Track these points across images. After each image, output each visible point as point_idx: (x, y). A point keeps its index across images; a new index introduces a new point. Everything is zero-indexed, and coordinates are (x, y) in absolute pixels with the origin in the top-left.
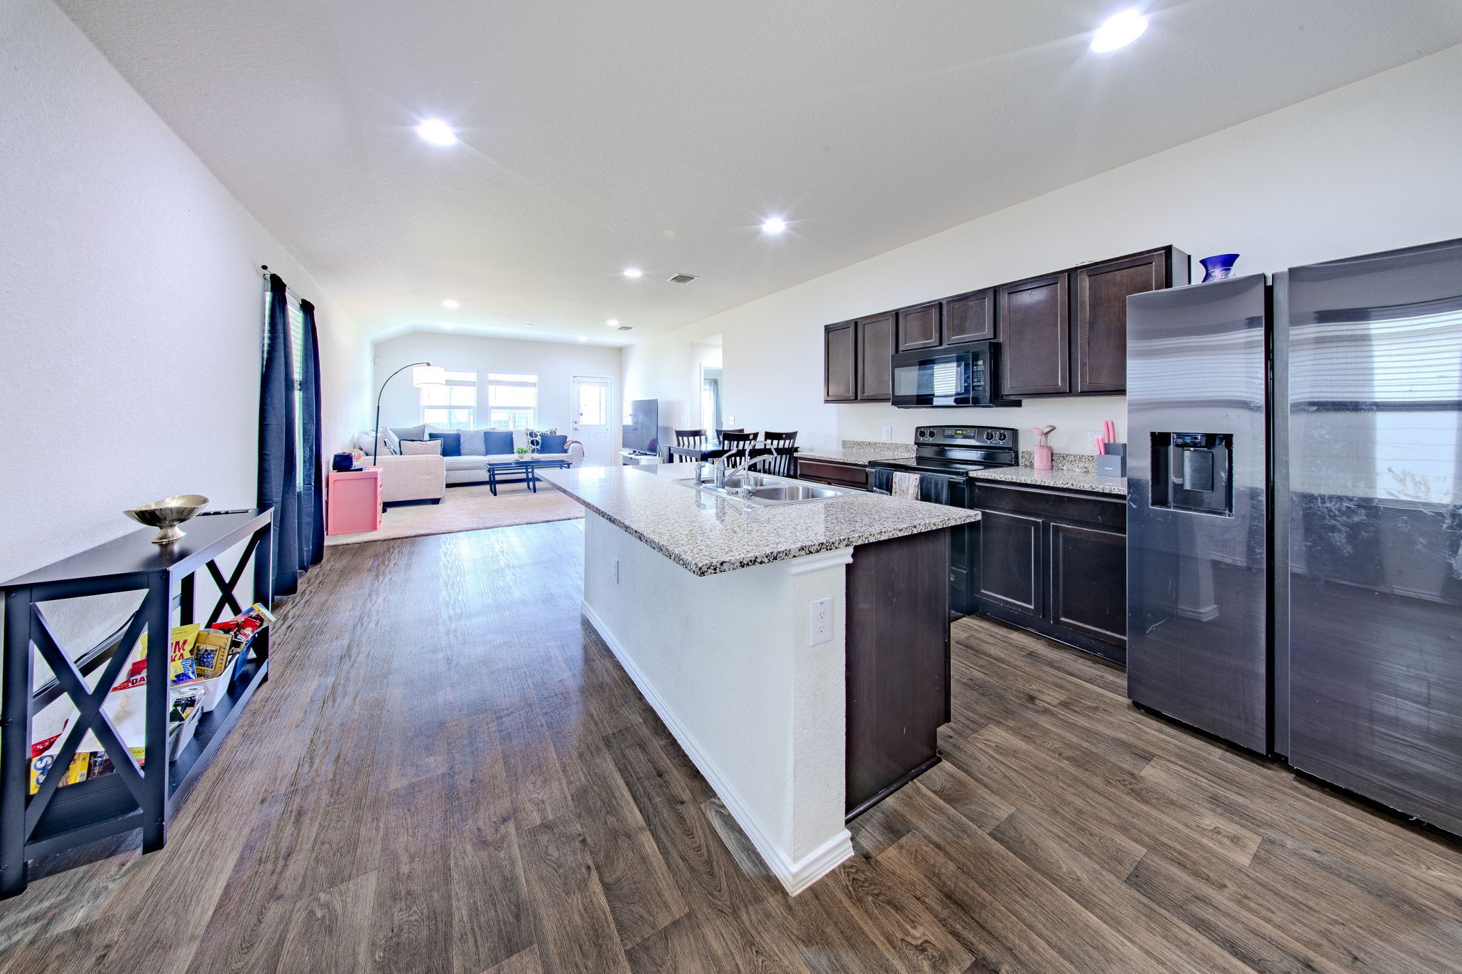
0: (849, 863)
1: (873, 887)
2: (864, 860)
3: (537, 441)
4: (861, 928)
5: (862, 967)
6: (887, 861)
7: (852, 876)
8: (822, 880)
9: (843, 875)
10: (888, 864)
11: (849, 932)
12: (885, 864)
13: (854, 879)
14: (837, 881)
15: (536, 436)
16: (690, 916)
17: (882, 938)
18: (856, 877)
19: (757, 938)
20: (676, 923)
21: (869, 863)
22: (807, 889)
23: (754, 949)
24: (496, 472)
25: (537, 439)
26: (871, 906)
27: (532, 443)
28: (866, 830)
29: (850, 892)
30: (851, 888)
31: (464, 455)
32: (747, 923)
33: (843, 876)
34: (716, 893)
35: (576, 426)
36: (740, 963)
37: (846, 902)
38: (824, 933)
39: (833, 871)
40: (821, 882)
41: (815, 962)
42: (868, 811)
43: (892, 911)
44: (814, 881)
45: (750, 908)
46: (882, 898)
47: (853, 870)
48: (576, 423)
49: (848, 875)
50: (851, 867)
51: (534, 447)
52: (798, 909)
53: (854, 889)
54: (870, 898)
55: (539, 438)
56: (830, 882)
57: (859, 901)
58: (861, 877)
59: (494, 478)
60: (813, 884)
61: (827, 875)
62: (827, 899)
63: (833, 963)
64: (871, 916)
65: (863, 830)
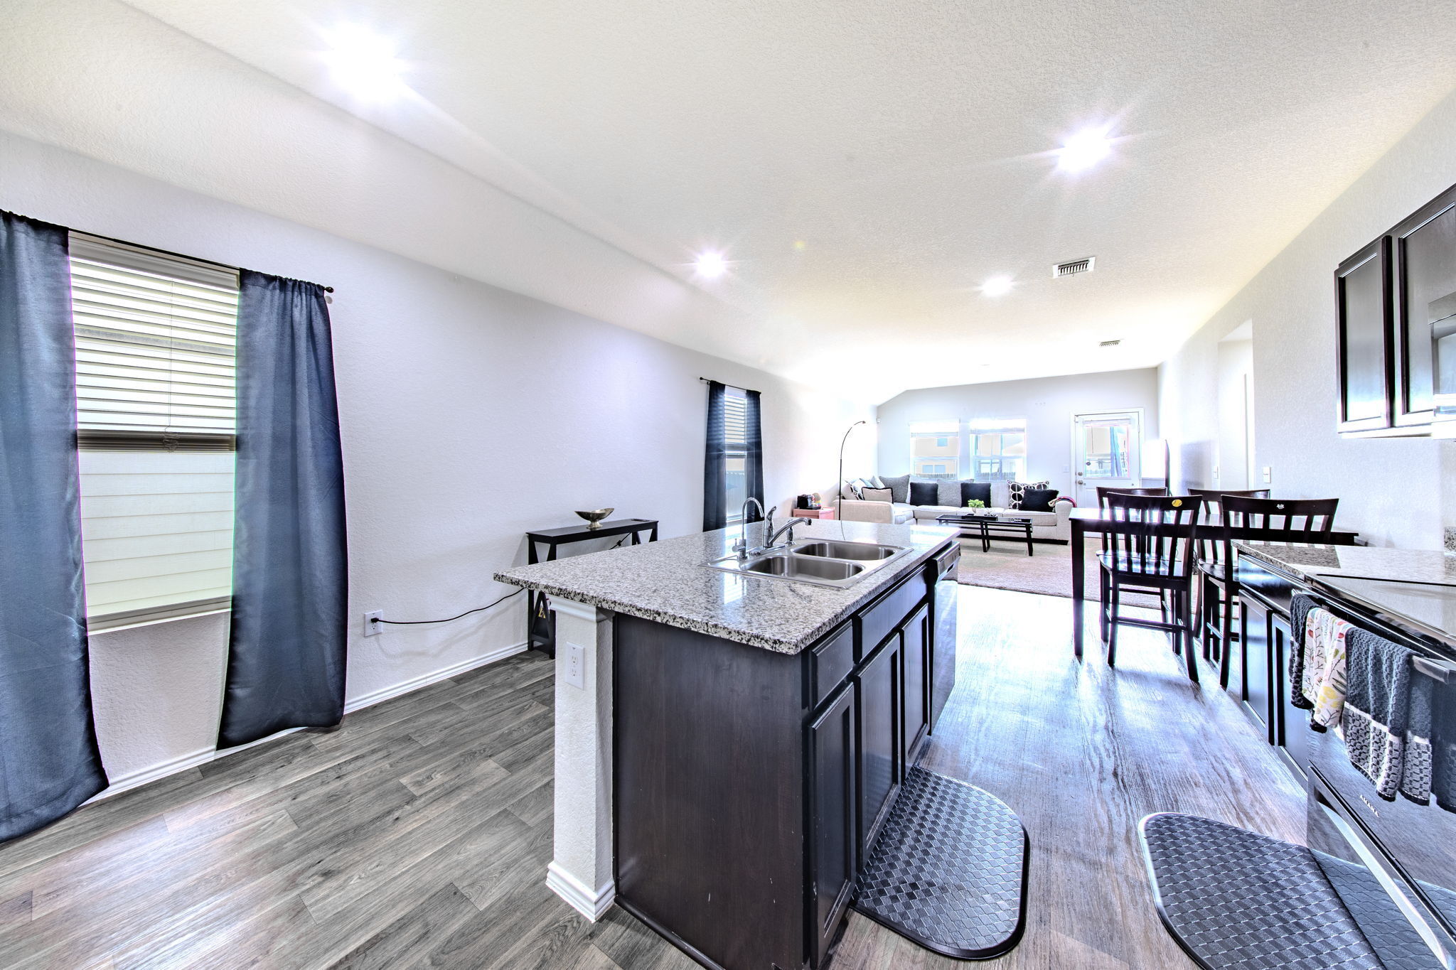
0: (582, 919)
1: (559, 944)
2: (588, 933)
3: (1019, 495)
4: (520, 938)
5: (487, 944)
6: (590, 955)
7: (569, 924)
8: (564, 901)
9: (570, 917)
10: (586, 956)
11: (516, 929)
12: (587, 953)
13: (566, 926)
14: (562, 913)
15: (1019, 489)
16: (530, 828)
17: (510, 957)
18: (568, 928)
19: (512, 869)
20: (524, 823)
21: (585, 939)
22: (553, 891)
23: (504, 870)
24: (989, 527)
25: (1019, 492)
26: (539, 944)
27: (1014, 496)
28: (625, 930)
29: (552, 925)
30: (556, 925)
31: (942, 505)
32: (522, 861)
33: (568, 917)
34: (546, 837)
35: (1080, 478)
36: (496, 864)
37: (542, 924)
38: (515, 912)
39: (572, 908)
40: (561, 901)
41: (493, 909)
42: (650, 930)
43: (536, 964)
44: (561, 895)
45: (534, 859)
46: (549, 953)
47: (575, 925)
48: (1080, 474)
49: (569, 921)
50: (579, 923)
51: (1015, 502)
52: (536, 889)
53: (556, 928)
54: (547, 943)
55: (1022, 492)
56: (562, 907)
57: (545, 934)
58: (569, 932)
59: (987, 532)
60: (558, 896)
61: (567, 904)
62: (545, 908)
63: (491, 921)
64: (530, 946)
65: (624, 928)
